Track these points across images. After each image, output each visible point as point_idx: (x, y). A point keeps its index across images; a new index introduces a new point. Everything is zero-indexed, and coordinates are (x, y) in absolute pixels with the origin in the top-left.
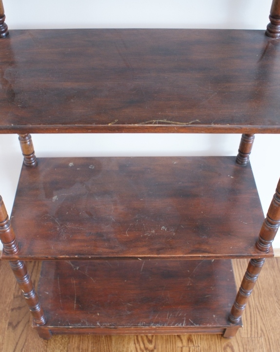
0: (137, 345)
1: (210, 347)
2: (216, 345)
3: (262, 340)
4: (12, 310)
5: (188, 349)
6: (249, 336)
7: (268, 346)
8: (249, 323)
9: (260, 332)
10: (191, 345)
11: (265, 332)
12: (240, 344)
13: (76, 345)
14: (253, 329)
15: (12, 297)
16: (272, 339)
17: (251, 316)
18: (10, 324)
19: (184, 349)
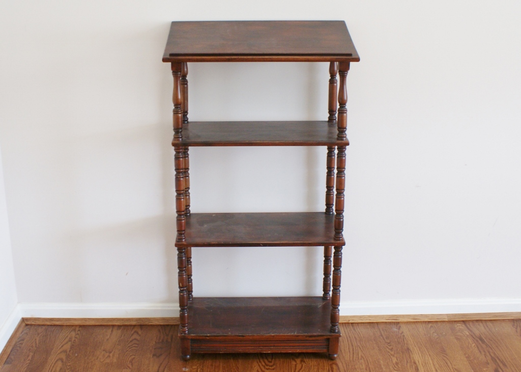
0: (260, 364)
1: (319, 364)
2: (324, 363)
3: (362, 361)
4: (155, 349)
5: (301, 365)
6: (351, 359)
7: (367, 364)
8: (352, 353)
9: (360, 357)
10: (302, 363)
11: (364, 357)
12: (344, 363)
13: (210, 364)
14: (355, 356)
15: (154, 343)
16: (370, 360)
17: (353, 350)
18: (154, 355)
19: (297, 365)
